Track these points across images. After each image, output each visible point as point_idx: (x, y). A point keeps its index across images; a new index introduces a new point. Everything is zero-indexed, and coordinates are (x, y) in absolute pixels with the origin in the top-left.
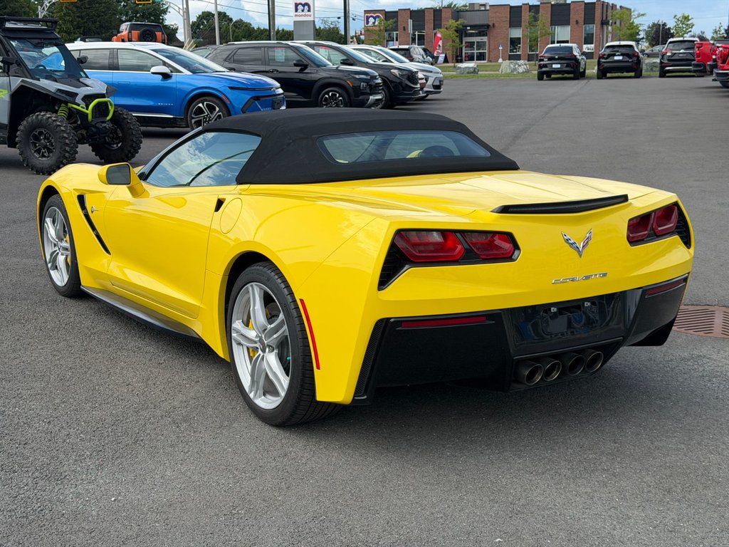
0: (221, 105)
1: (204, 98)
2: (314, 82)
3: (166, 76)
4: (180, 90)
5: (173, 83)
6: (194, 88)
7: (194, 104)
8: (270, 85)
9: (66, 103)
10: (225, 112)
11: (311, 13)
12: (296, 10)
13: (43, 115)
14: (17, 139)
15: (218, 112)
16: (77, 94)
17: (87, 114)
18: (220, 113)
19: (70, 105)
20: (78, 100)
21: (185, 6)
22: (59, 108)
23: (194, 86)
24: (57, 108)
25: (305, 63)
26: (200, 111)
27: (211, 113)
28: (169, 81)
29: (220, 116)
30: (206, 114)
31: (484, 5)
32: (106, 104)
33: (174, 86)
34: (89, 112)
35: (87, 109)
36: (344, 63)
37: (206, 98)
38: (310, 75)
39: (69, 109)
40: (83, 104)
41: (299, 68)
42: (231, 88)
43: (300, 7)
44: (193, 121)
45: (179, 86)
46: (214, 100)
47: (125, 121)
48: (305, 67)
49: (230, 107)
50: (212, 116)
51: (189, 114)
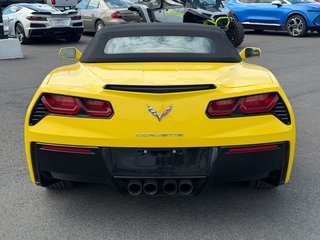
0: (303, 19)
1: (295, 16)
3: (279, 6)
7: (290, 19)
9: (207, 19)
10: (304, 23)
15: (301, 23)
16: (211, 15)
17: (215, 24)
20: (212, 18)
22: (204, 21)
27: (298, 23)
30: (295, 24)
32: (226, 19)
35: (215, 22)
39: (208, 21)
40: (213, 20)
42: (309, 11)
44: (289, 27)
46: (300, 17)
49: (307, 20)
50: (298, 25)
51: (287, 24)
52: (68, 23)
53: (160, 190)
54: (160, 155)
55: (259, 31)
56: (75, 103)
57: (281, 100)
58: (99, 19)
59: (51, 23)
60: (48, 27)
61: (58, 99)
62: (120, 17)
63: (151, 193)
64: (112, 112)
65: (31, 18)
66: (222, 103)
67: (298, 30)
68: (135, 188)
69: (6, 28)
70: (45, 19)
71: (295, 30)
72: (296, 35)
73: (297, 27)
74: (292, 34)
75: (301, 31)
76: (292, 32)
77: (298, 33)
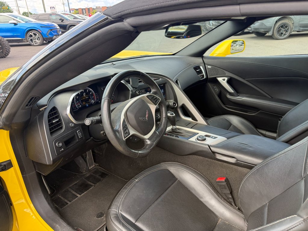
0: (38, 33)
2: (67, 25)
3: (15, 24)
4: (22, 29)
5: (19, 27)
6: (27, 28)
8: (54, 25)
10: (40, 35)
11: (55, 9)
12: (51, 9)
15: (38, 35)
18: (39, 36)
21: (18, 9)
25: (63, 19)
26: (31, 36)
27: (35, 36)
28: (17, 26)
29: (39, 37)
31: (100, 7)
33: (19, 28)
36: (74, 19)
37: (32, 31)
38: (65, 23)
41: (61, 21)
42: (41, 27)
43: (52, 8)
45: (21, 28)
47: (1, 41)
48: (63, 20)
49: (42, 33)
50: (36, 37)
51: (27, 37)
67: (37, 41)
71: (35, 41)
72: (37, 44)
73: (35, 39)
74: (34, 44)
75: (40, 41)
76: (33, 42)
77: (38, 43)
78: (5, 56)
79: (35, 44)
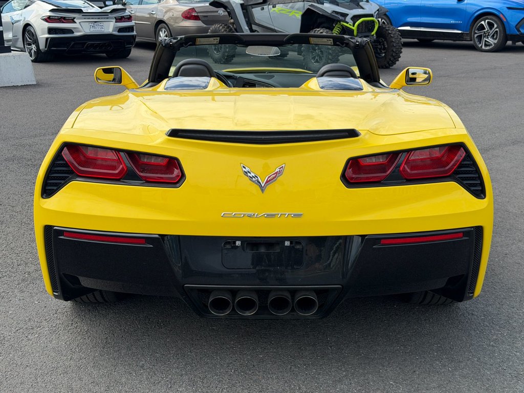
0: (498, 22)
1: (486, 17)
4: (469, 10)
5: (464, 4)
6: (479, 9)
7: (477, 22)
9: (340, 21)
10: (501, 28)
13: (319, 31)
14: (302, 48)
15: (496, 28)
16: (348, 15)
17: (353, 30)
18: (497, 30)
19: (342, 23)
20: (348, 19)
22: (336, 25)
23: (479, 6)
24: (334, 25)
26: (482, 27)
27: (491, 29)
28: (462, 3)
29: (497, 31)
30: (487, 30)
32: (373, 22)
34: (355, 28)
35: (354, 26)
37: (488, 17)
39: (342, 25)
40: (351, 22)
42: (509, 8)
44: (476, 35)
45: (468, 7)
46: (494, 18)
49: (506, 24)
50: (491, 32)
51: (473, 30)
52: (109, 27)
53: (263, 309)
54: (262, 250)
55: (425, 41)
56: (119, 161)
57: (469, 156)
58: (161, 22)
59: (81, 28)
60: (77, 34)
61: (90, 153)
62: (196, 18)
63: (248, 314)
64: (182, 176)
65: (48, 19)
66: (368, 161)
67: (490, 40)
68: (220, 305)
69: (8, 36)
70: (72, 21)
71: (486, 41)
72: (488, 48)
73: (488, 35)
74: (481, 47)
75: (496, 41)
76: (480, 43)
77: (491, 45)
78: (387, 65)
79: (483, 47)
